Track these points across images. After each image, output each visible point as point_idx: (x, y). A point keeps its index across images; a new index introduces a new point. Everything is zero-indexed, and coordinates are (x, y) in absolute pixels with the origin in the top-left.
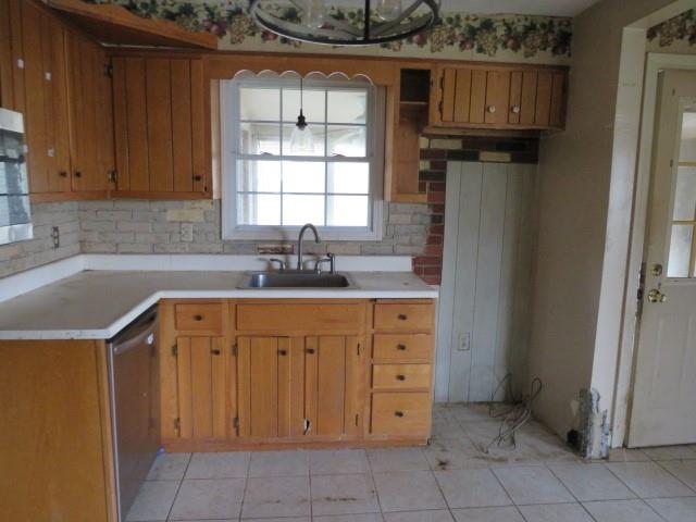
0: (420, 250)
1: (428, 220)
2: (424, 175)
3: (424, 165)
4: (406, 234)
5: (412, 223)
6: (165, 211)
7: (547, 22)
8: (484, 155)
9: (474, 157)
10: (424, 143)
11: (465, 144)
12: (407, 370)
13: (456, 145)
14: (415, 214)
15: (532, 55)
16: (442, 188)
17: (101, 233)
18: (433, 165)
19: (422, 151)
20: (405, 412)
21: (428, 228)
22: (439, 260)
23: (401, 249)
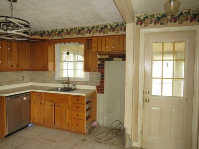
0: (99, 84)
1: (100, 76)
2: (99, 65)
3: (99, 62)
4: (95, 80)
5: (96, 77)
6: (45, 73)
7: (122, 23)
8: (115, 59)
9: (112, 60)
10: (99, 57)
11: (109, 57)
12: (79, 114)
13: (107, 57)
14: (97, 75)
15: (118, 32)
16: (104, 68)
17: (35, 78)
18: (101, 62)
19: (98, 59)
20: (79, 125)
21: (100, 79)
22: (103, 87)
23: (93, 84)
